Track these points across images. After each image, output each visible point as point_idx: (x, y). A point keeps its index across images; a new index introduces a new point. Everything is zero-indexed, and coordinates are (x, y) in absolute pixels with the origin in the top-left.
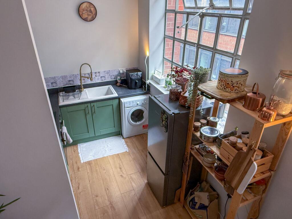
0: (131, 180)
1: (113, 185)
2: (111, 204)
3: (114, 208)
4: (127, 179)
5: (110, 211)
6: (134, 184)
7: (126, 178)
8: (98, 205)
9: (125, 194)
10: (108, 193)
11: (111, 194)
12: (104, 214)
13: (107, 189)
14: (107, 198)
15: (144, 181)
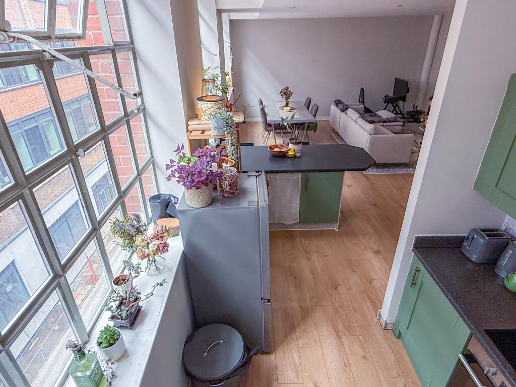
0: (299, 370)
1: (335, 369)
2: (339, 337)
3: (334, 329)
4: (307, 374)
5: (340, 327)
6: (296, 357)
7: (308, 377)
8: (360, 341)
9: (314, 345)
10: (344, 356)
11: (339, 353)
12: (349, 325)
13: (347, 365)
14: (346, 348)
15: (275, 357)
